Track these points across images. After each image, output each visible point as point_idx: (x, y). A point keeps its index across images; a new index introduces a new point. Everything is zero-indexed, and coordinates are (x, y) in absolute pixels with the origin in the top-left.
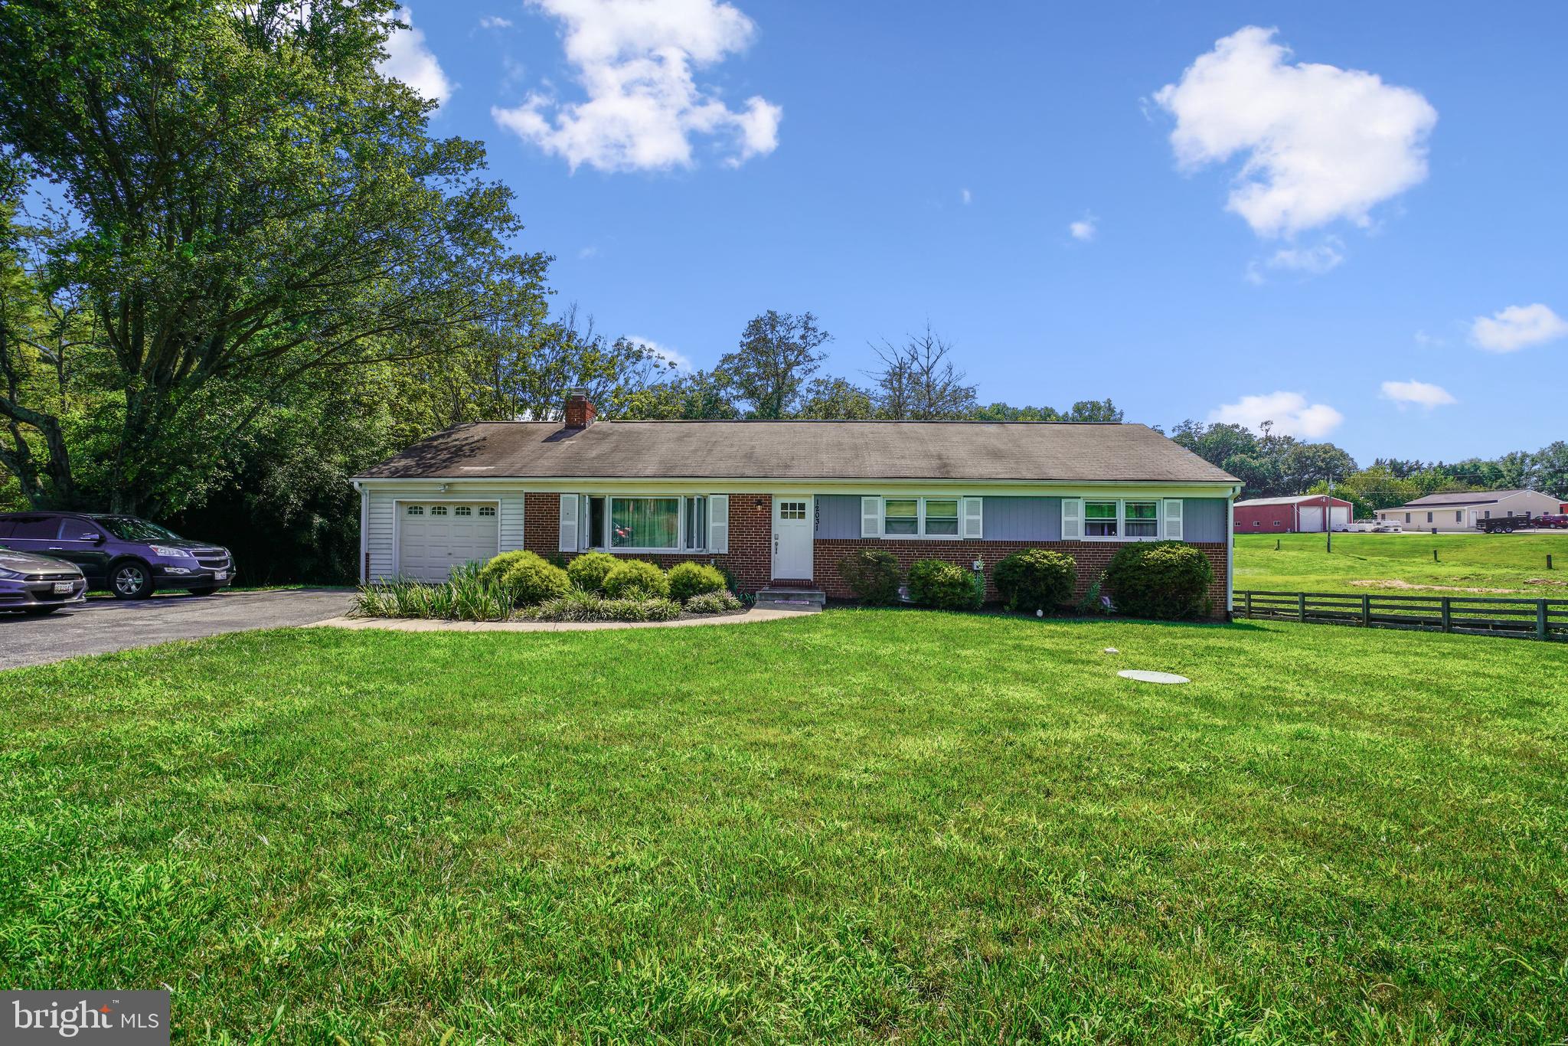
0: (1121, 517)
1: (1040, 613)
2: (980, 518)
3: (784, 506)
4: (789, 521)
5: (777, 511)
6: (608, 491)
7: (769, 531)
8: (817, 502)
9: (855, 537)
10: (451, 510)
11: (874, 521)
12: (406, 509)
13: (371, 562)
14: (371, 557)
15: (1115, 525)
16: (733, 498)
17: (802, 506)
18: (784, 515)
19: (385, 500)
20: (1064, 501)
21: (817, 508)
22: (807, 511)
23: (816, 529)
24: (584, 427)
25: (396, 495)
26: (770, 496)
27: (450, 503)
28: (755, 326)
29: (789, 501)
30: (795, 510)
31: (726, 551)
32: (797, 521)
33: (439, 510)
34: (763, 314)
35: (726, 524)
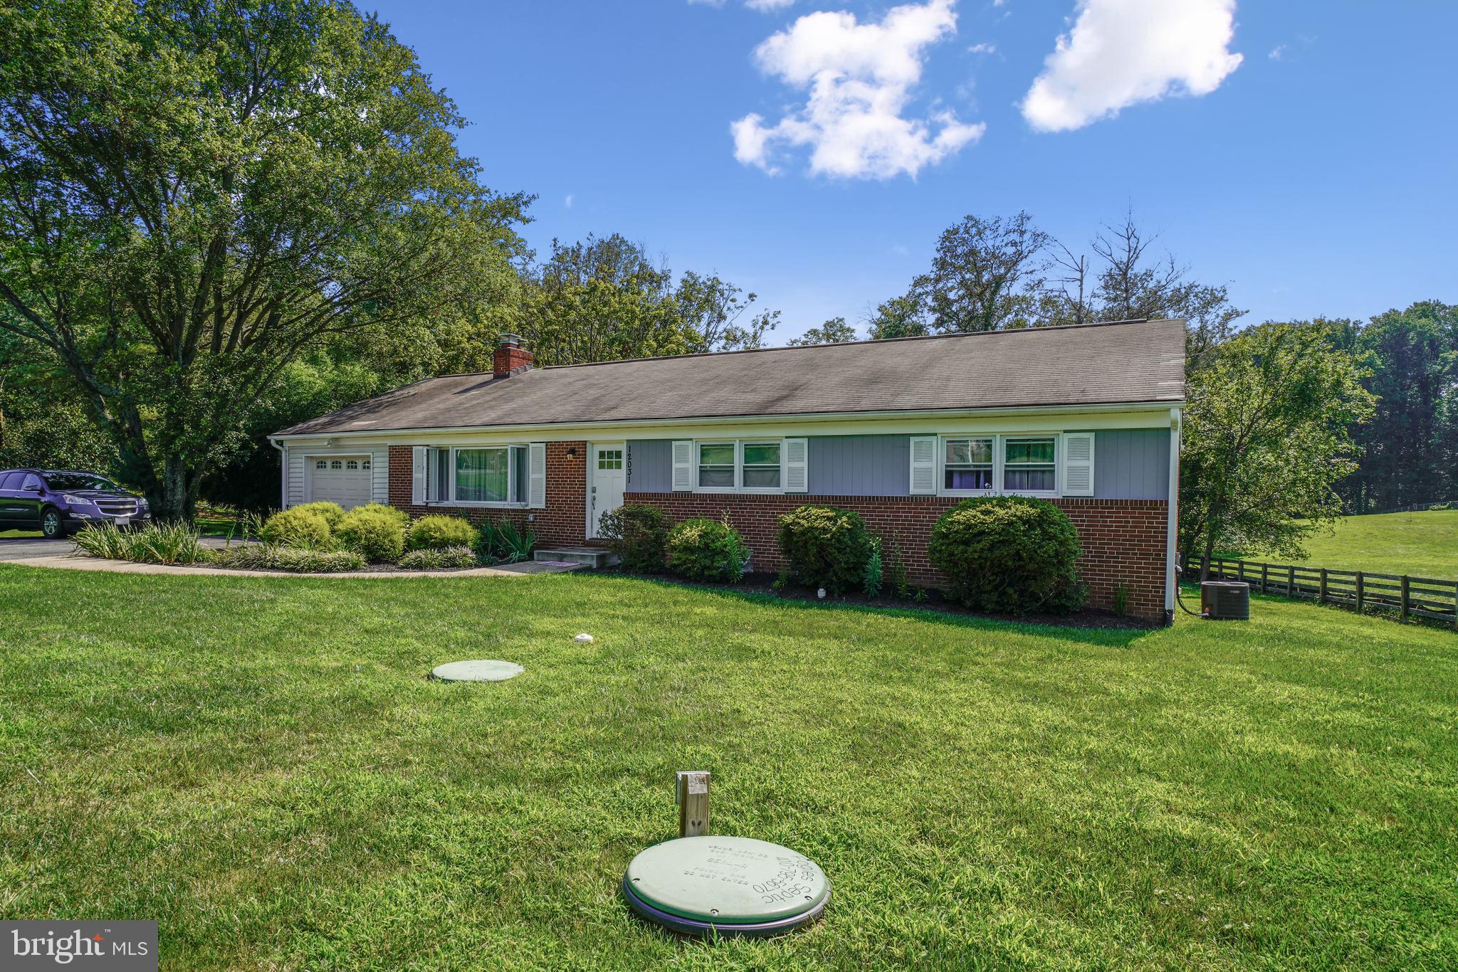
0: (999, 463)
1: (821, 593)
2: (805, 464)
3: (602, 454)
4: (606, 471)
5: (593, 459)
6: (454, 442)
7: (583, 483)
8: (629, 448)
9: (667, 491)
10: (344, 464)
11: (685, 471)
12: (315, 464)
15: (990, 472)
16: (549, 445)
17: (618, 454)
18: (602, 466)
19: (298, 456)
20: (913, 440)
21: (629, 455)
23: (629, 481)
24: (508, 376)
25: (307, 451)
26: (585, 443)
27: (343, 457)
28: (949, 237)
29: (606, 448)
30: (609, 459)
31: (543, 506)
32: (614, 471)
33: (336, 464)
34: (959, 220)
35: (543, 476)
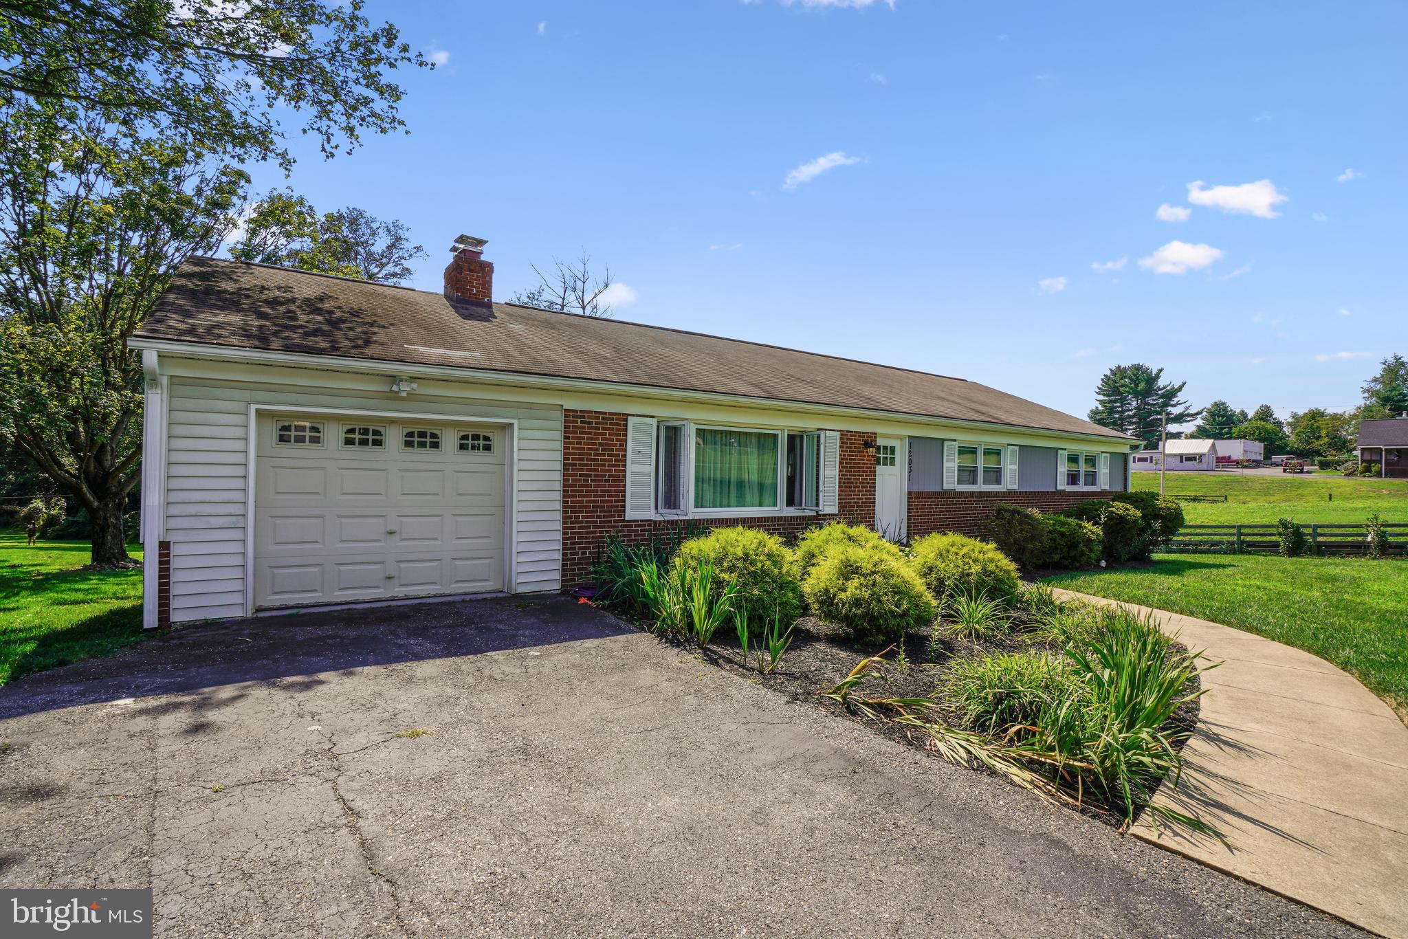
0: (1082, 469)
1: (1103, 564)
2: (1017, 468)
3: (878, 449)
4: (882, 468)
8: (910, 445)
9: (939, 490)
10: (394, 438)
11: (951, 470)
12: (272, 430)
13: (174, 563)
14: (175, 550)
15: (1078, 475)
16: (841, 434)
17: (893, 450)
19: (221, 405)
20: (1059, 453)
21: (910, 452)
22: (897, 456)
23: (909, 479)
25: (260, 395)
26: (875, 436)
27: (393, 421)
29: (883, 443)
30: (887, 455)
32: (889, 469)
35: (836, 473)
